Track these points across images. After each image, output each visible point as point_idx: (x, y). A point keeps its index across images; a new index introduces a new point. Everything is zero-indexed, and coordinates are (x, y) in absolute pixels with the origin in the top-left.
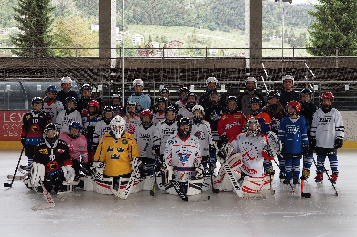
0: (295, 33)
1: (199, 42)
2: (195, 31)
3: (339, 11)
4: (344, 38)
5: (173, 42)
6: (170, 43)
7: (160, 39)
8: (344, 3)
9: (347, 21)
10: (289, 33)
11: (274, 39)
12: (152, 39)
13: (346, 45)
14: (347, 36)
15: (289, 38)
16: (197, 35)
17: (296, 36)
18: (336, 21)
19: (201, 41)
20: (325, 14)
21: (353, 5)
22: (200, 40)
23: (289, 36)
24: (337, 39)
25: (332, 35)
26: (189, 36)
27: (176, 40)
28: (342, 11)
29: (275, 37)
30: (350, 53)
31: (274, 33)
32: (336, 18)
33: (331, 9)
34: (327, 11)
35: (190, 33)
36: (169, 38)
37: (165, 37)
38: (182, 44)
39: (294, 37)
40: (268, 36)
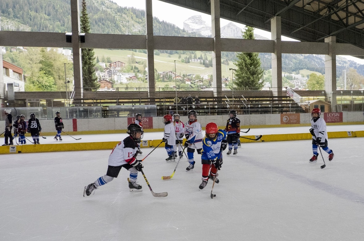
0: (208, 57)
1: (137, 63)
2: (133, 54)
3: (249, 65)
4: (252, 78)
5: (117, 63)
6: (115, 63)
7: (106, 60)
8: (251, 60)
9: (253, 70)
10: (203, 57)
11: (193, 61)
12: (100, 60)
13: (253, 81)
14: (253, 77)
15: (204, 60)
16: (135, 57)
17: (208, 60)
18: (248, 70)
19: (139, 62)
20: (242, 66)
21: (255, 62)
22: (137, 61)
23: (203, 59)
24: (249, 78)
25: (246, 77)
26: (129, 58)
27: (119, 61)
28: (251, 65)
29: (193, 59)
30: (255, 86)
31: (193, 57)
32: (248, 68)
33: (246, 64)
34: (244, 64)
35: (129, 56)
36: (113, 59)
37: (109, 58)
38: (124, 64)
39: (207, 60)
40: (189, 59)
